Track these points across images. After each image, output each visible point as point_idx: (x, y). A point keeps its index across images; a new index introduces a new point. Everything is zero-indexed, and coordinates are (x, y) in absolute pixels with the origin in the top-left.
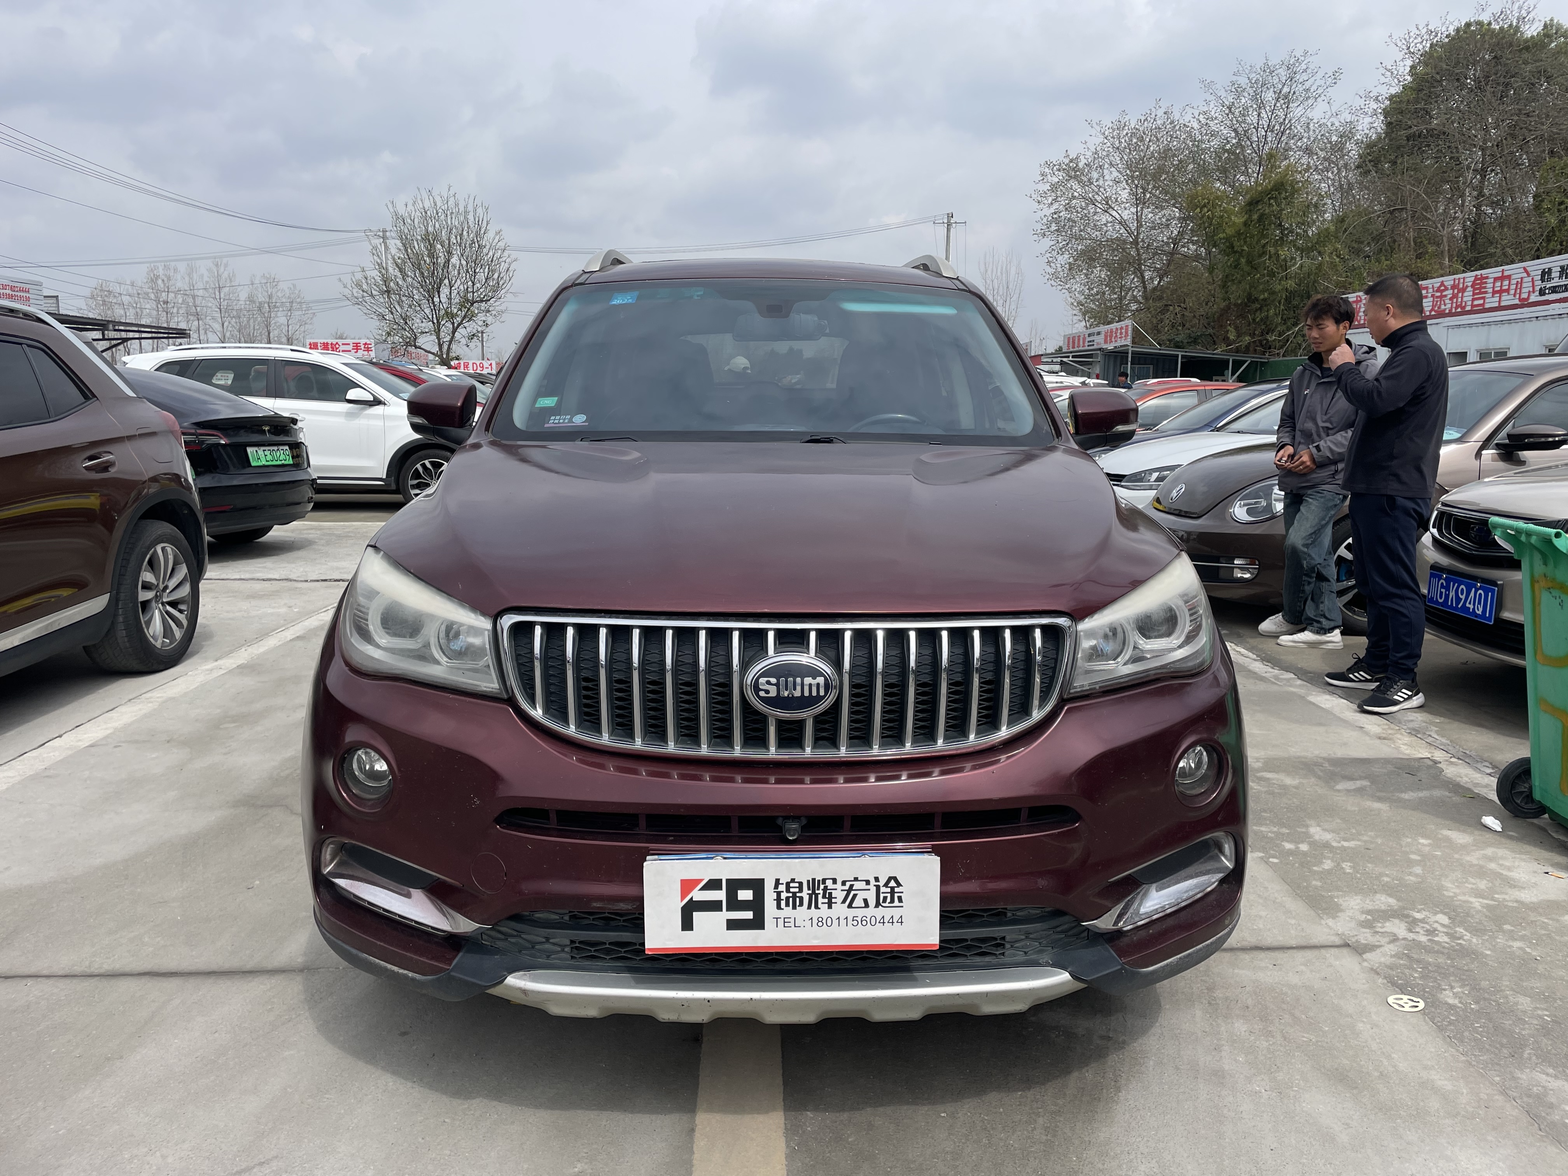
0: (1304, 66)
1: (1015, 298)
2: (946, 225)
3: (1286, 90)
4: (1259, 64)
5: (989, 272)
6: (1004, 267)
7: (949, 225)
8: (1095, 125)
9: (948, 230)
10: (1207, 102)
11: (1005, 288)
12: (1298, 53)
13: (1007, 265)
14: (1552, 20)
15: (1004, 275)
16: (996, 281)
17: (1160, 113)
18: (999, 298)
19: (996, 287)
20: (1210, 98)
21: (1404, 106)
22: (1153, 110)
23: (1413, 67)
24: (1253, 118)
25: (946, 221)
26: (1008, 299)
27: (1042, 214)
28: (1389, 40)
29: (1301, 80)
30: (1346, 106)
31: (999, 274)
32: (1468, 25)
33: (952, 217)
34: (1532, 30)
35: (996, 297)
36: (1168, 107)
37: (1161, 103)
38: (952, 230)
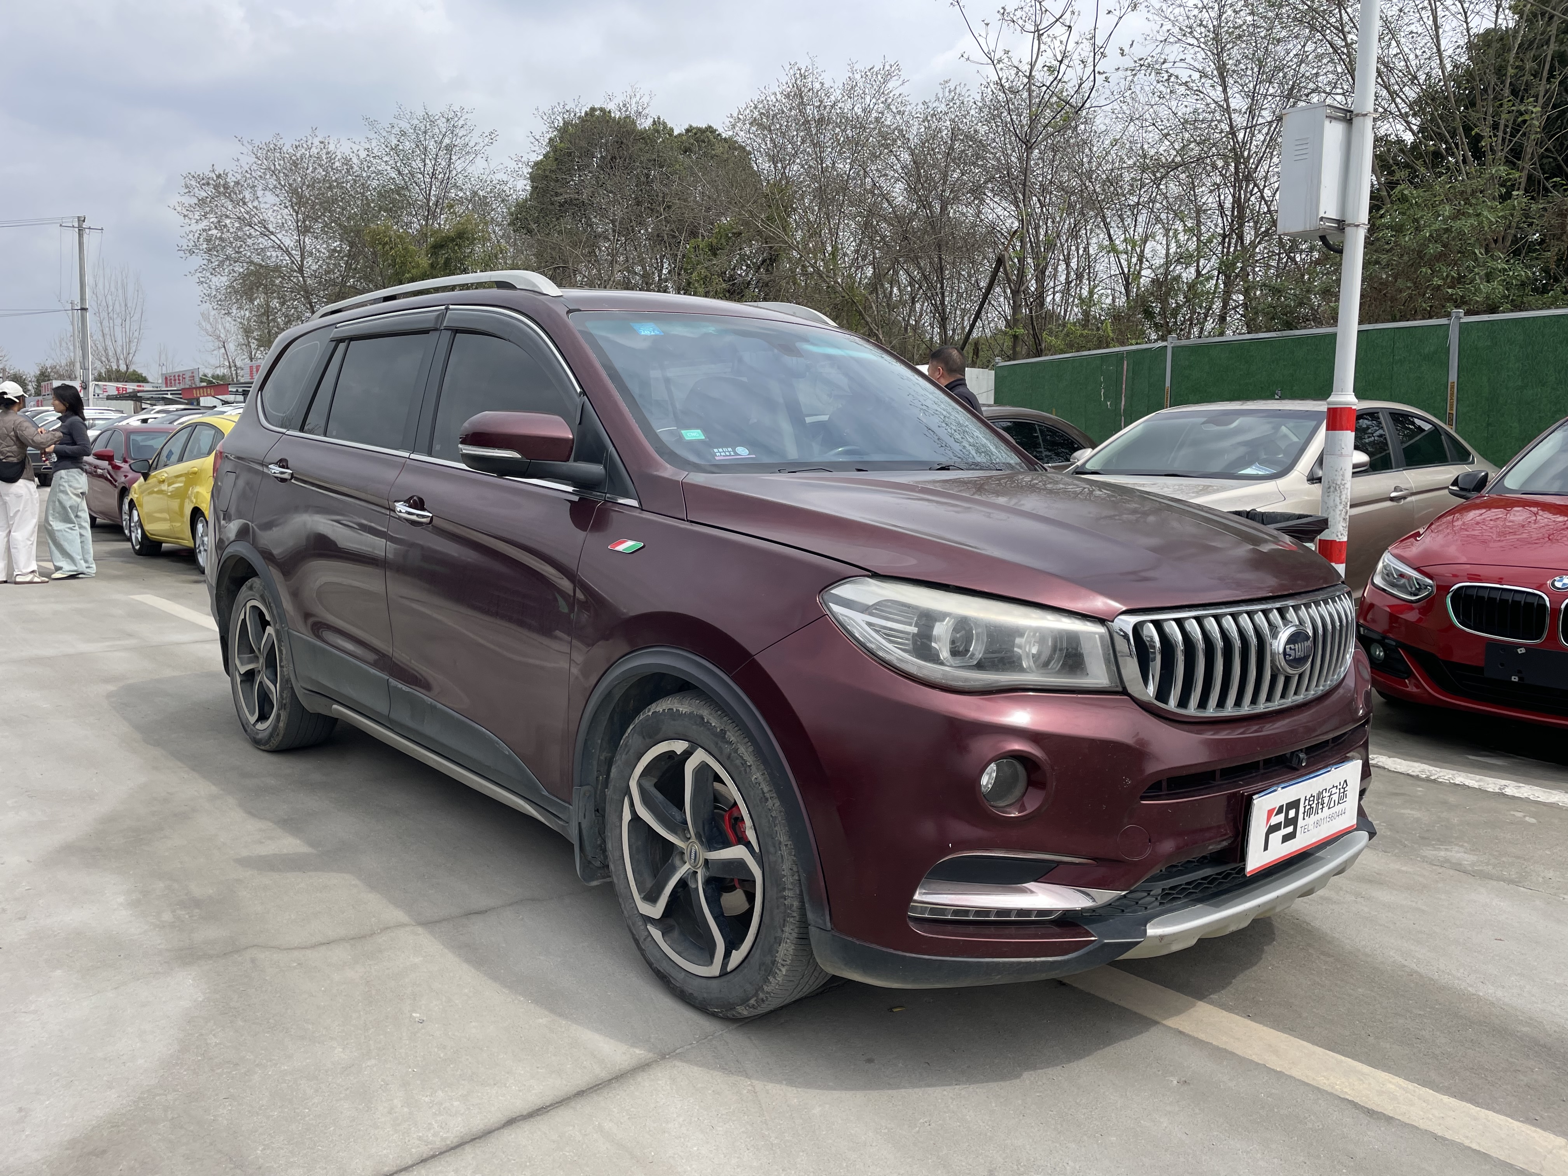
0: (461, 123)
1: (136, 317)
2: (77, 230)
3: (447, 141)
4: (420, 113)
5: (100, 286)
6: (119, 283)
7: (81, 231)
8: (245, 143)
9: (81, 236)
10: (369, 140)
11: (123, 305)
12: (456, 108)
13: (123, 280)
14: (659, 118)
15: (120, 291)
16: (109, 297)
17: (316, 142)
18: (115, 316)
19: (110, 304)
20: (372, 135)
21: (547, 173)
22: (309, 137)
23: (551, 139)
24: (417, 164)
25: (76, 225)
26: (128, 318)
27: (187, 229)
28: (536, 112)
29: (460, 135)
30: (501, 166)
31: (113, 289)
32: (593, 109)
33: (84, 221)
34: (645, 124)
35: (111, 315)
36: (325, 138)
37: (317, 132)
38: (85, 236)
